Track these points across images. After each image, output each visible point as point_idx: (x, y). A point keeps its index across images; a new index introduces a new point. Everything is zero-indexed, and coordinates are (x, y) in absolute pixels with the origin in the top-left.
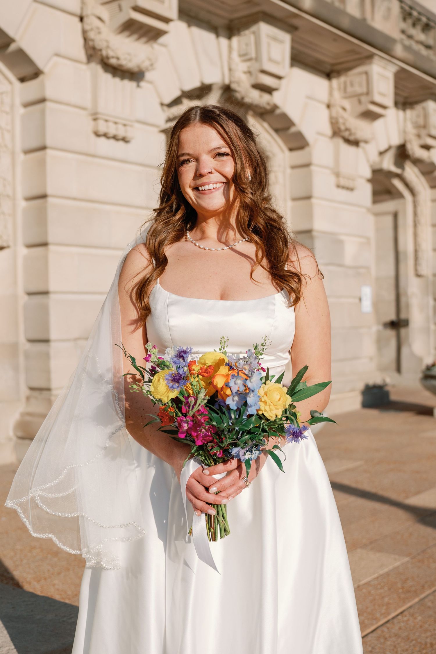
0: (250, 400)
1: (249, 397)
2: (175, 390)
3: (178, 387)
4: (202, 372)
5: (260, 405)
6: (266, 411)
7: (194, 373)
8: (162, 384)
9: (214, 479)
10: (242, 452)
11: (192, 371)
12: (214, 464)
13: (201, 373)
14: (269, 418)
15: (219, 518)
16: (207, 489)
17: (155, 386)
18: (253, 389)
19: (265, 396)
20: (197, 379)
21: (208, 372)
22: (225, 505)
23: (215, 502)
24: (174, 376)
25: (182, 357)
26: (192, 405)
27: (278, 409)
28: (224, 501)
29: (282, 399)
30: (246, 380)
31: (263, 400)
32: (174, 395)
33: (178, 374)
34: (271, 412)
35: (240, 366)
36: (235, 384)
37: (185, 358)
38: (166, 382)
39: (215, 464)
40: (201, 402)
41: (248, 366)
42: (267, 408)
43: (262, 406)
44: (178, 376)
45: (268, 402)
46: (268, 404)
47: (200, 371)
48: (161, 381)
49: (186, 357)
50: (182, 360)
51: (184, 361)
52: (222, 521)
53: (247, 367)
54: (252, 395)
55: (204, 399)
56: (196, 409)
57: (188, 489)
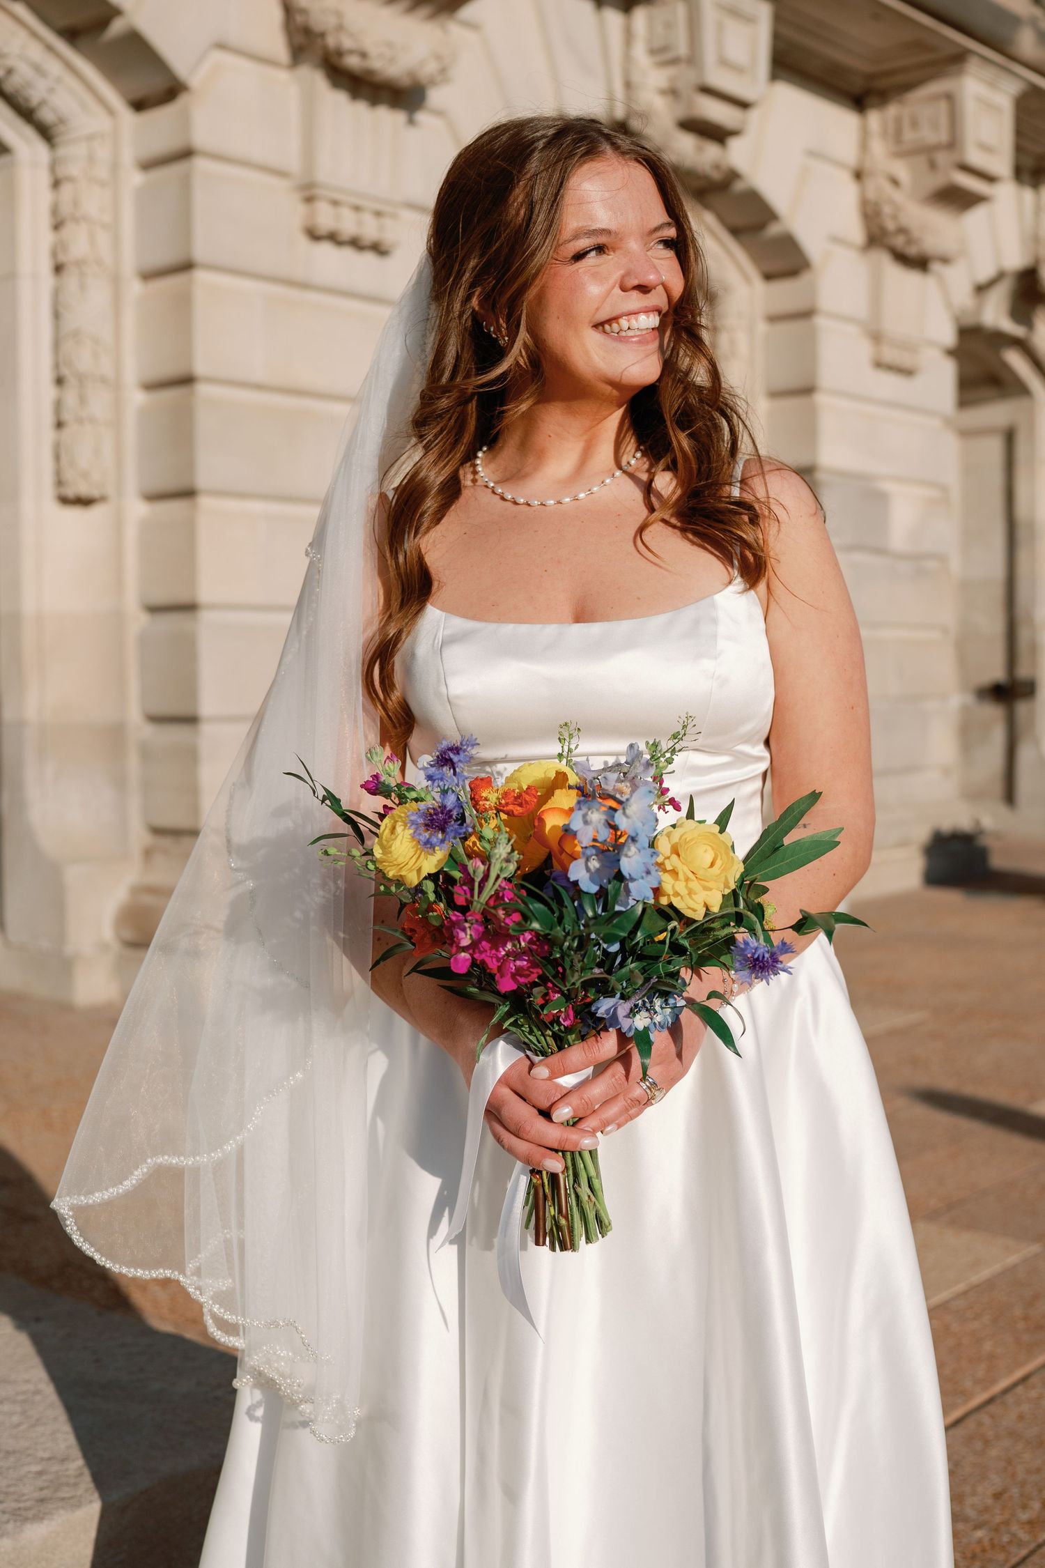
0: (630, 862)
1: (626, 856)
2: (437, 848)
3: (443, 841)
4: (507, 804)
5: (662, 881)
6: (677, 894)
7: (488, 807)
8: (400, 837)
9: (559, 1086)
10: (623, 1008)
11: (481, 803)
12: (556, 1049)
13: (504, 807)
14: (689, 913)
15: (578, 1190)
16: (545, 1113)
17: (385, 842)
18: (633, 835)
19: (674, 857)
20: (493, 823)
21: (524, 803)
22: (593, 1153)
23: (563, 1144)
24: (431, 815)
25: (449, 762)
26: (477, 880)
27: (710, 889)
28: (586, 1142)
29: (719, 862)
30: (615, 810)
31: (669, 867)
32: (434, 862)
33: (443, 807)
34: (690, 897)
35: (607, 784)
36: (586, 822)
37: (456, 766)
38: (411, 831)
39: (560, 1048)
40: (501, 870)
41: (628, 784)
42: (681, 887)
43: (668, 883)
44: (442, 813)
45: (683, 869)
46: (681, 876)
47: (503, 802)
48: (399, 829)
49: (460, 762)
50: (450, 768)
51: (455, 774)
52: (589, 1196)
53: (627, 786)
54: (633, 850)
55: (508, 861)
56: (489, 890)
57: (493, 1113)
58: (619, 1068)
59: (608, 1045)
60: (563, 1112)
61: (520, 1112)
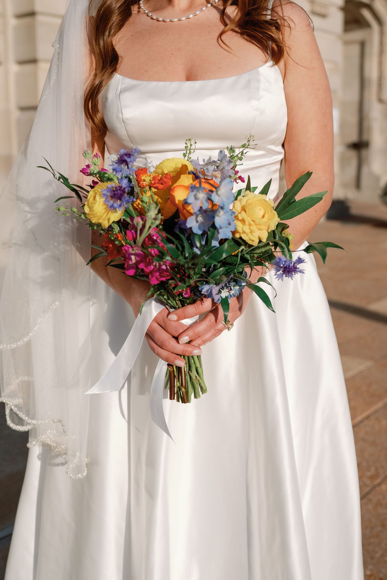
0: (220, 220)
1: (218, 216)
2: (117, 209)
3: (120, 206)
4: (155, 183)
5: (236, 225)
6: (244, 232)
7: (144, 185)
8: (98, 202)
9: (182, 325)
10: (215, 289)
11: (141, 183)
12: (181, 306)
13: (153, 185)
14: (250, 242)
15: (191, 374)
16: (177, 338)
17: (90, 205)
18: (222, 205)
19: (243, 212)
20: (149, 194)
21: (163, 183)
22: (199, 357)
23: (184, 352)
24: (114, 191)
25: (125, 162)
26: (139, 228)
27: (262, 230)
28: (196, 352)
29: (266, 216)
30: (212, 191)
31: (240, 218)
32: (117, 216)
33: (121, 187)
34: (252, 234)
35: (208, 172)
36: (196, 198)
37: (129, 164)
38: (104, 199)
39: (183, 306)
40: (152, 223)
41: (220, 173)
42: (246, 229)
43: (240, 226)
44: (120, 190)
45: (248, 219)
46: (247, 223)
47: (153, 182)
48: (98, 198)
49: (131, 161)
50: (125, 165)
51: (128, 168)
52: (196, 377)
53: (219, 174)
54: (222, 213)
55: (155, 219)
56: (145, 234)
57: (149, 335)
58: (212, 317)
59: (207, 304)
60: (185, 339)
61: (163, 335)
